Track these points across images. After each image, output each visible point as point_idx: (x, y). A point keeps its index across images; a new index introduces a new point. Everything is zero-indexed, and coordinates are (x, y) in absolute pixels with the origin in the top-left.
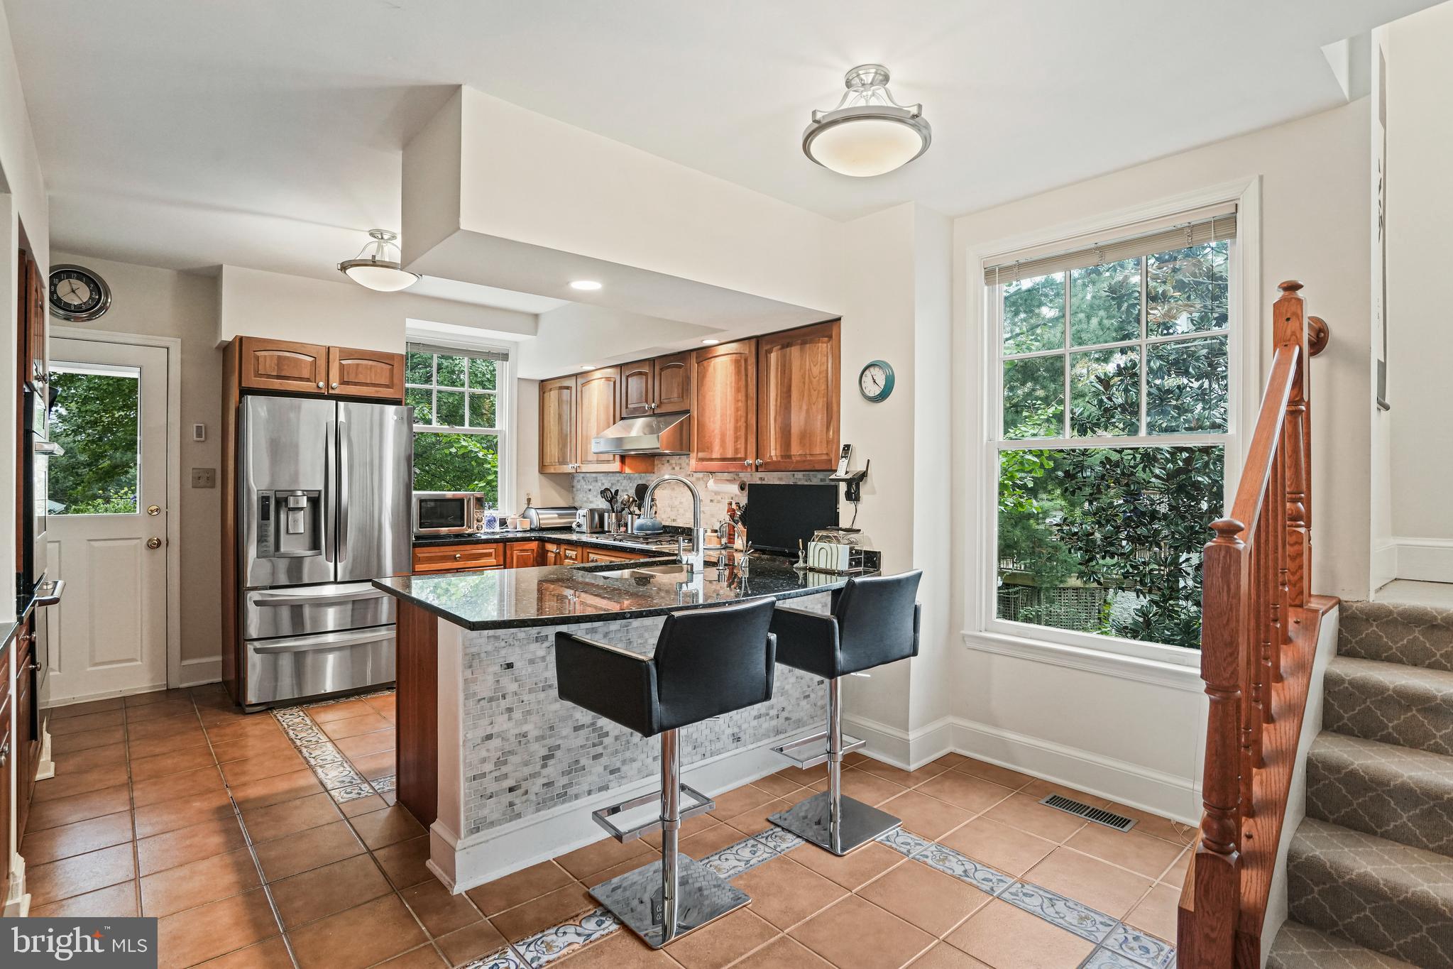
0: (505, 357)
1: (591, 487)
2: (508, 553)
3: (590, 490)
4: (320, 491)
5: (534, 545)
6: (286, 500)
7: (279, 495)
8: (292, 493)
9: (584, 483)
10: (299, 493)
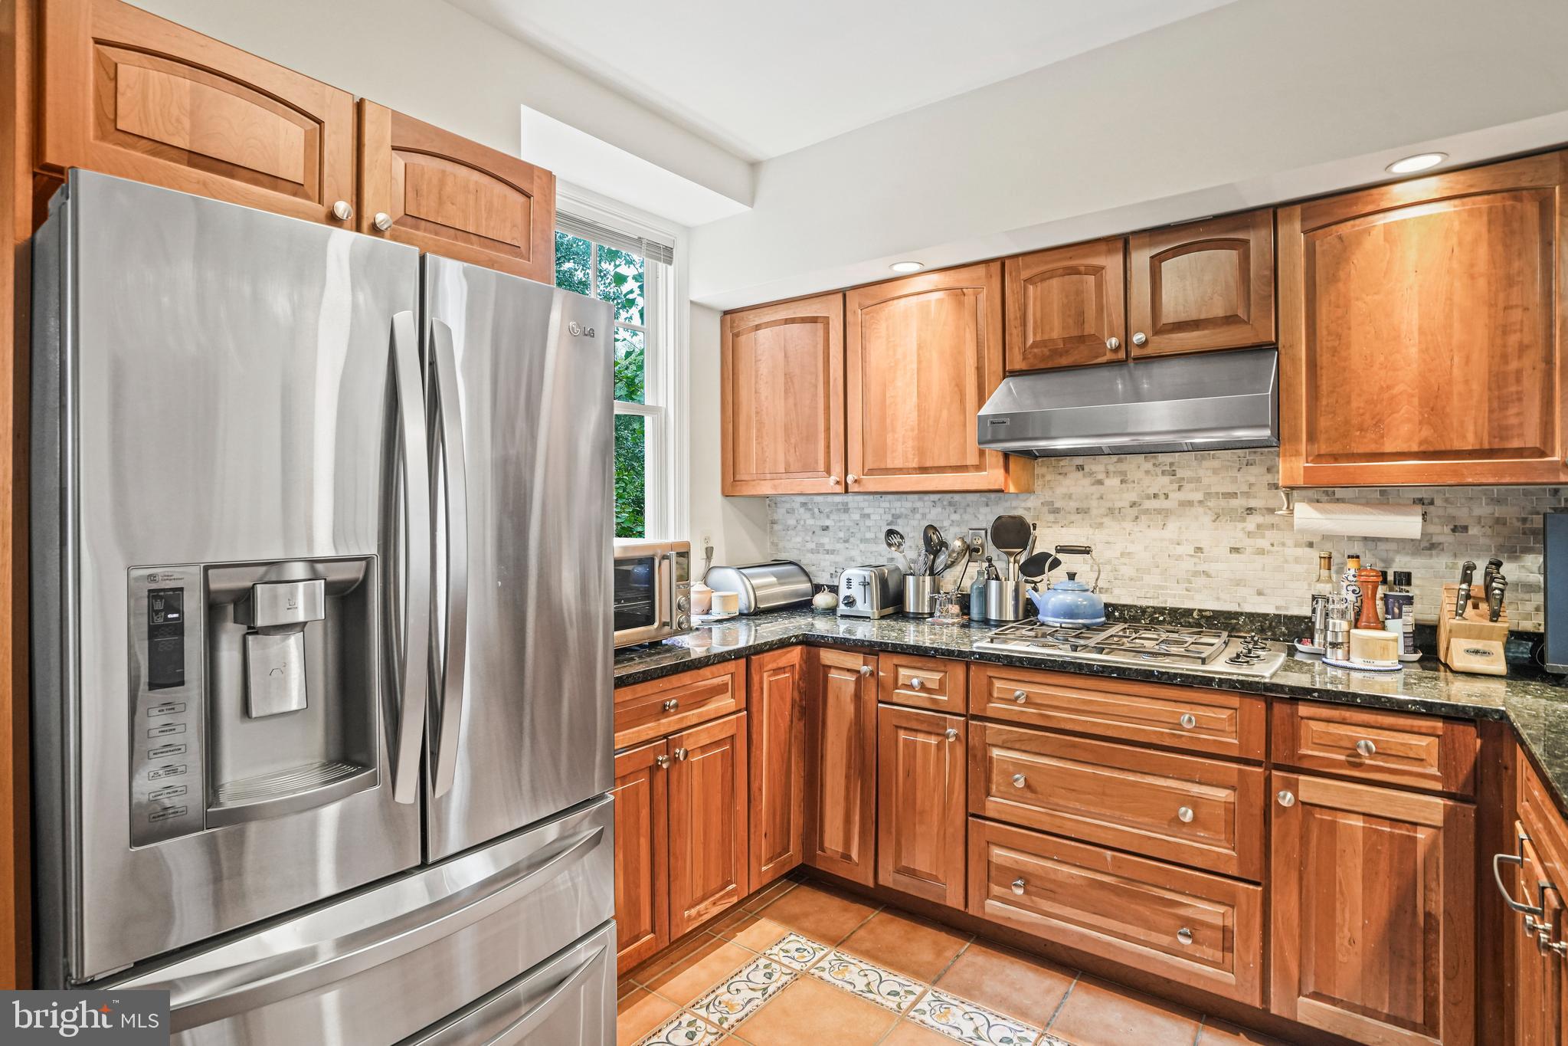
0: (666, 254)
1: (827, 523)
2: (756, 678)
3: (826, 528)
4: (368, 560)
5: (795, 655)
6: (244, 600)
7: (221, 582)
8: (273, 570)
9: (808, 515)
10: (298, 570)
